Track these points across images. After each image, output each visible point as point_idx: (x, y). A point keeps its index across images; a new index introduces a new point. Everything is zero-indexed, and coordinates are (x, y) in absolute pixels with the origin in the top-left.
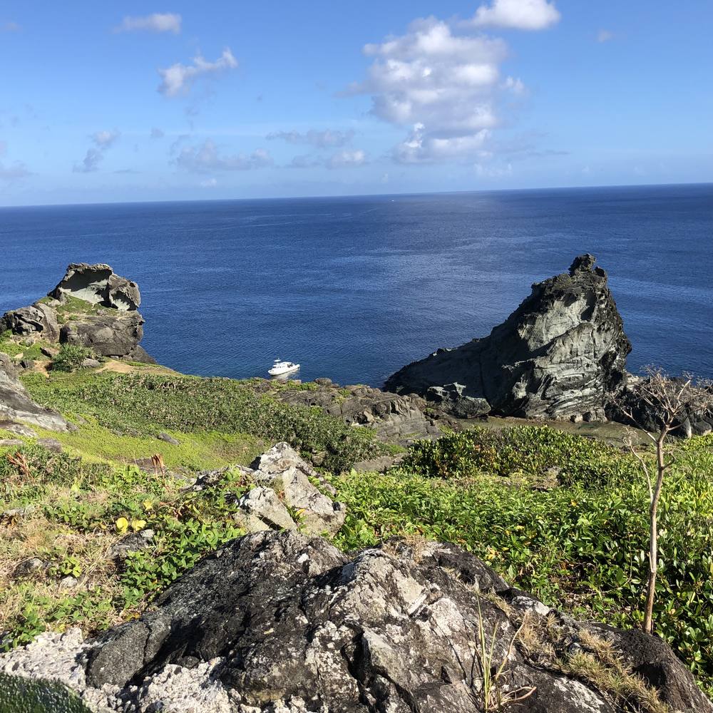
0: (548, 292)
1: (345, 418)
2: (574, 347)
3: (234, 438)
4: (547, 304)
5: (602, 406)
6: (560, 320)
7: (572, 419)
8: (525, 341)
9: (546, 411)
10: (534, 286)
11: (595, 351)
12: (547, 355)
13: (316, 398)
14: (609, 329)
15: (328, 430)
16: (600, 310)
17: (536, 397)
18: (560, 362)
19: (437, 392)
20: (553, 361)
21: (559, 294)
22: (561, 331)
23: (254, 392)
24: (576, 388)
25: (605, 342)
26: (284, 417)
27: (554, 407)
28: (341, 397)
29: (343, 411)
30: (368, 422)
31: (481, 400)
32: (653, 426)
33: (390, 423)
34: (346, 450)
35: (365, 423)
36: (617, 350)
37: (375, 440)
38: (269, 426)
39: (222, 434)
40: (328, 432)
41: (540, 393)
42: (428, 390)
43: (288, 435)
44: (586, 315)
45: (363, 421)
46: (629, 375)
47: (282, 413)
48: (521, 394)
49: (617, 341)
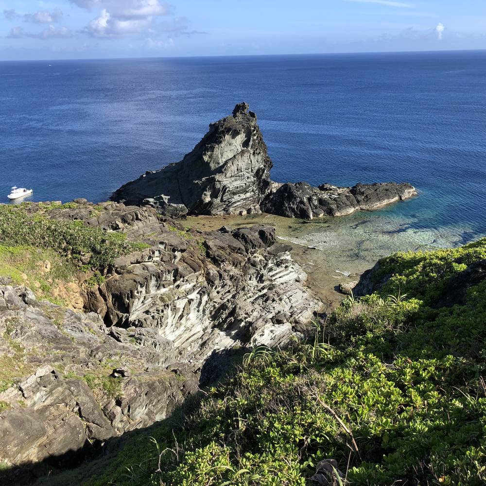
0: (221, 129)
1: (102, 227)
2: (239, 166)
3: (18, 250)
4: (221, 137)
5: (258, 203)
6: (229, 148)
7: (241, 213)
8: (208, 164)
9: (224, 210)
10: (210, 125)
11: (252, 168)
12: (222, 172)
13: (77, 214)
14: (260, 153)
15: (91, 237)
16: (254, 140)
17: (217, 201)
18: (231, 177)
19: (150, 202)
20: (227, 176)
21: (228, 130)
22: (231, 155)
23: (27, 213)
24: (241, 193)
25: (257, 161)
26: (55, 230)
27: (229, 206)
28: (96, 212)
29: (100, 222)
30: (120, 228)
31: (181, 206)
32: (289, 214)
33: (136, 227)
34: (107, 250)
35: (118, 229)
36: (265, 166)
37: (126, 241)
38: (44, 238)
39: (7, 247)
40: (91, 238)
41: (219, 198)
42: (144, 201)
43: (60, 243)
44: (246, 144)
45: (116, 228)
46: (272, 182)
47: (53, 227)
48: (208, 199)
49: (264, 160)
